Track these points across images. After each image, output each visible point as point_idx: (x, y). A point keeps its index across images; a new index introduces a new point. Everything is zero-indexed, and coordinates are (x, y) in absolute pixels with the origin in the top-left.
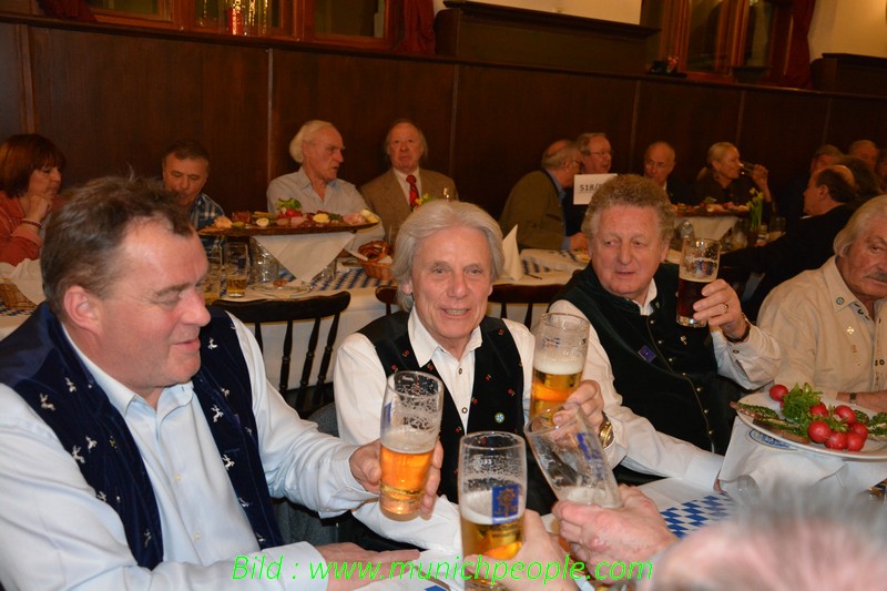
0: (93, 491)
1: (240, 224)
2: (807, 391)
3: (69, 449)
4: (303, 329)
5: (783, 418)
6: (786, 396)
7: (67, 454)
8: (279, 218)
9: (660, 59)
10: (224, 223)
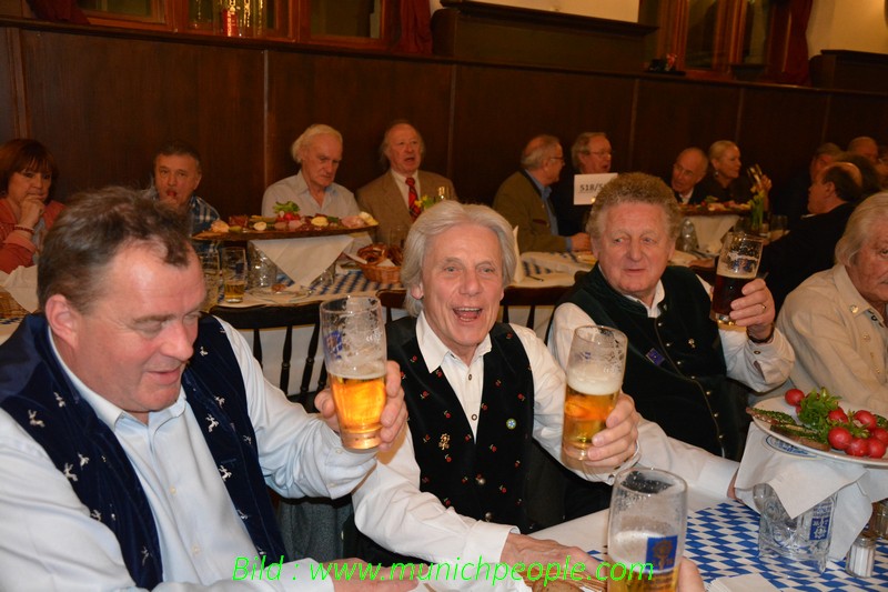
0: (87, 510)
1: (237, 228)
2: (824, 395)
3: (61, 468)
4: (302, 335)
5: (801, 424)
6: (803, 400)
7: (58, 472)
8: (277, 221)
9: (658, 58)
10: (221, 227)
